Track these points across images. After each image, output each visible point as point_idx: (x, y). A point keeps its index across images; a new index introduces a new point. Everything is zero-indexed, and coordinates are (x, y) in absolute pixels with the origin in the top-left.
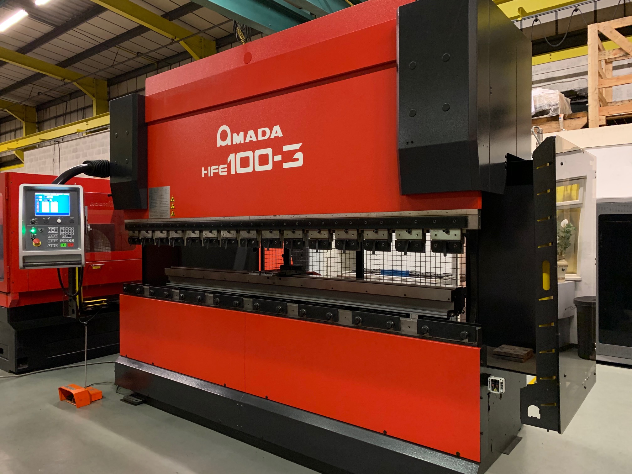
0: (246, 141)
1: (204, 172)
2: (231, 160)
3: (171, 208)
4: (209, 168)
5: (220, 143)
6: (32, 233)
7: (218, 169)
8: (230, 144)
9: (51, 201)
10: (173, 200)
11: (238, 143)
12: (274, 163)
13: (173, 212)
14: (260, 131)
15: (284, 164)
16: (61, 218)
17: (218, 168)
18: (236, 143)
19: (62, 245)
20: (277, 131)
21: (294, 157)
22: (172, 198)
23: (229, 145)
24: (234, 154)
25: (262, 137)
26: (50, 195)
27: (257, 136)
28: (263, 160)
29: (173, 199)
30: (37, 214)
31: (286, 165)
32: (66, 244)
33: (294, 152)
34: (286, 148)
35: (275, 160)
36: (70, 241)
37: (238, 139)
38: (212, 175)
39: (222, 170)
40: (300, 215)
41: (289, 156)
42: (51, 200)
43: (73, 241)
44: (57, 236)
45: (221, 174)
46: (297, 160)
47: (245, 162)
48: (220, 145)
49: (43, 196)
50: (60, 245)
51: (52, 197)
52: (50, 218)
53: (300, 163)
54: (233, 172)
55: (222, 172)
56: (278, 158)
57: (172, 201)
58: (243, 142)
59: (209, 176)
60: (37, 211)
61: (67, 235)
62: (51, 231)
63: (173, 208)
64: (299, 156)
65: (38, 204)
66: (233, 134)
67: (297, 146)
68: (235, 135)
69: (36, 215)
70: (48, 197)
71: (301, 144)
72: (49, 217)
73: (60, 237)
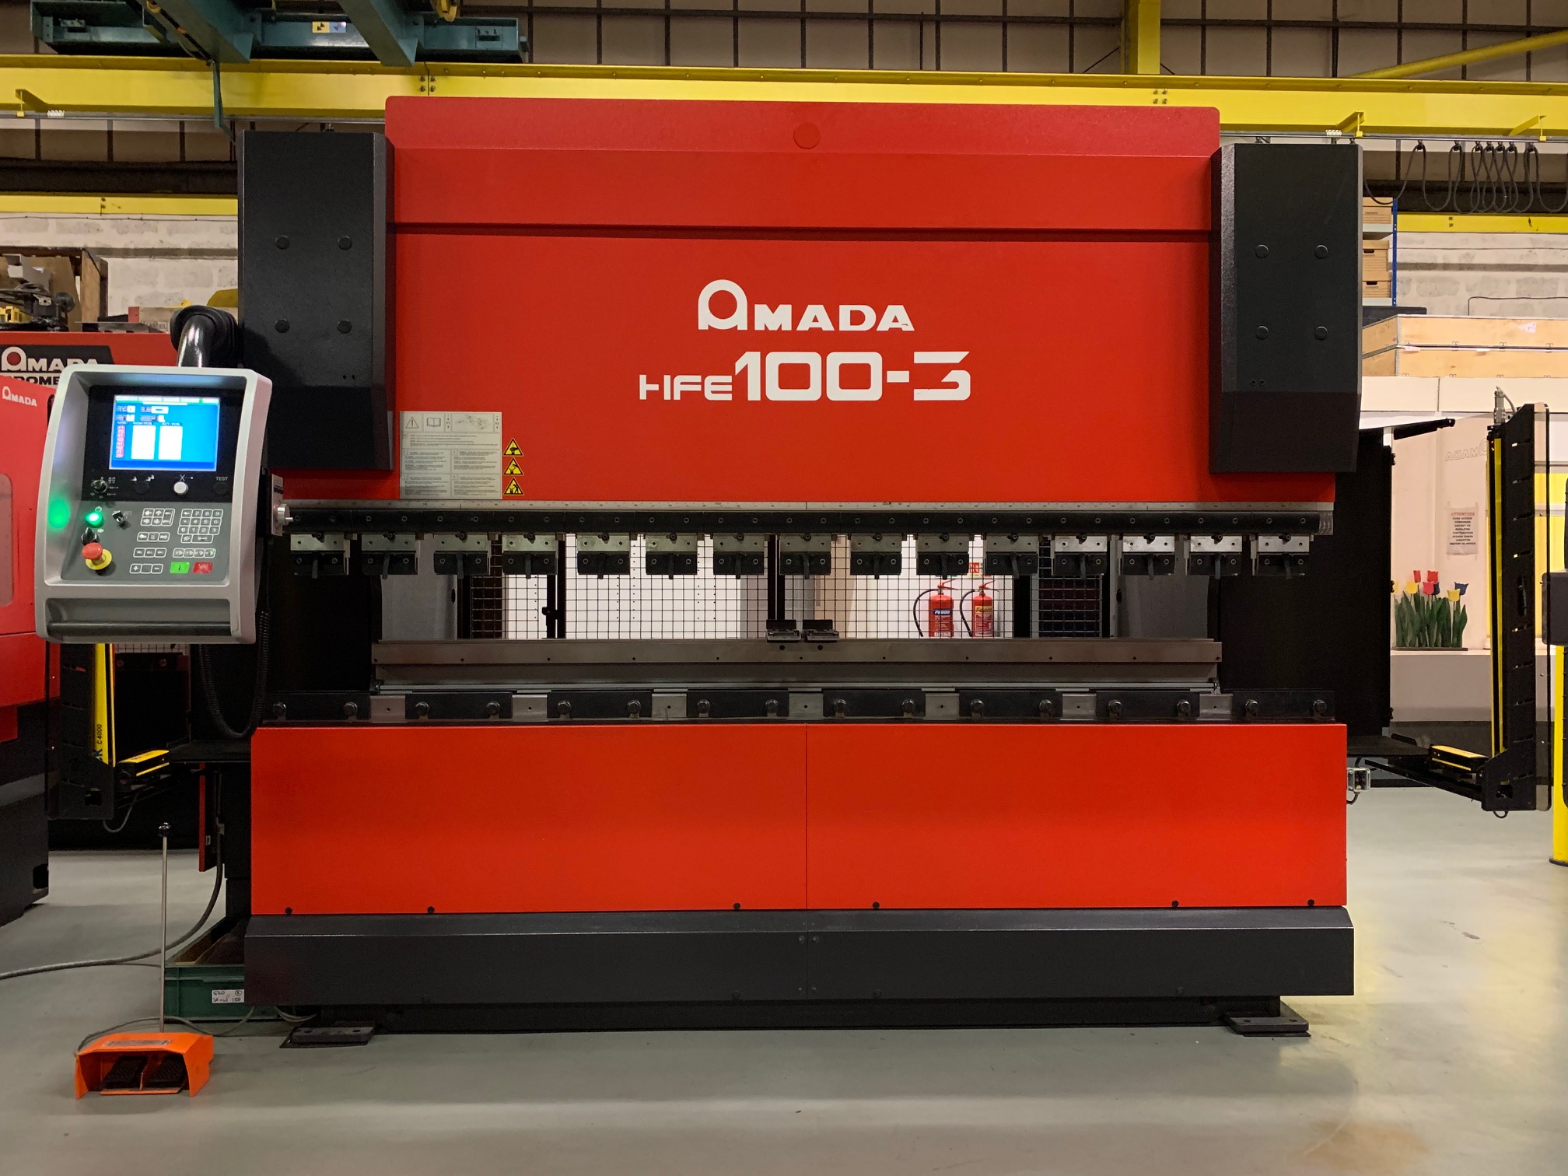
0: (799, 329)
1: (645, 387)
2: (746, 367)
3: (509, 472)
4: (667, 378)
5: (706, 320)
6: (89, 524)
7: (702, 384)
8: (743, 326)
9: (161, 424)
10: (517, 452)
11: (773, 327)
12: (886, 385)
13: (514, 482)
14: (845, 311)
15: (916, 391)
16: (188, 477)
17: (700, 381)
18: (766, 327)
19: (175, 569)
20: (897, 317)
21: (945, 380)
22: (513, 445)
23: (739, 329)
24: (759, 353)
25: (852, 324)
26: (160, 404)
27: (834, 318)
28: (854, 376)
29: (513, 449)
30: (118, 462)
31: (921, 395)
32: (188, 564)
33: (948, 368)
34: (921, 357)
35: (889, 381)
36: (203, 553)
37: (775, 318)
38: (677, 397)
39: (716, 388)
40: (960, 504)
41: (934, 376)
42: (161, 419)
43: (212, 553)
44: (165, 537)
45: (709, 396)
46: (954, 385)
47: (794, 376)
48: (709, 326)
49: (138, 405)
50: (167, 567)
51: (166, 410)
52: (153, 478)
53: (963, 393)
54: (754, 395)
55: (713, 392)
56: (901, 377)
57: (509, 452)
58: (790, 328)
59: (667, 397)
60: (119, 455)
61: (198, 534)
62: (150, 519)
63: (517, 471)
64: (963, 378)
65: (121, 431)
66: (757, 307)
67: (957, 357)
68: (761, 310)
69: (111, 468)
70: (154, 410)
71: (965, 353)
72: (149, 473)
73: (175, 542)
